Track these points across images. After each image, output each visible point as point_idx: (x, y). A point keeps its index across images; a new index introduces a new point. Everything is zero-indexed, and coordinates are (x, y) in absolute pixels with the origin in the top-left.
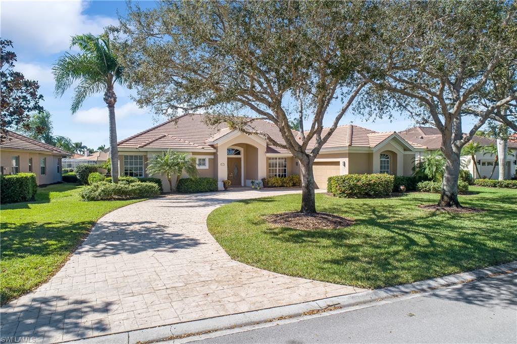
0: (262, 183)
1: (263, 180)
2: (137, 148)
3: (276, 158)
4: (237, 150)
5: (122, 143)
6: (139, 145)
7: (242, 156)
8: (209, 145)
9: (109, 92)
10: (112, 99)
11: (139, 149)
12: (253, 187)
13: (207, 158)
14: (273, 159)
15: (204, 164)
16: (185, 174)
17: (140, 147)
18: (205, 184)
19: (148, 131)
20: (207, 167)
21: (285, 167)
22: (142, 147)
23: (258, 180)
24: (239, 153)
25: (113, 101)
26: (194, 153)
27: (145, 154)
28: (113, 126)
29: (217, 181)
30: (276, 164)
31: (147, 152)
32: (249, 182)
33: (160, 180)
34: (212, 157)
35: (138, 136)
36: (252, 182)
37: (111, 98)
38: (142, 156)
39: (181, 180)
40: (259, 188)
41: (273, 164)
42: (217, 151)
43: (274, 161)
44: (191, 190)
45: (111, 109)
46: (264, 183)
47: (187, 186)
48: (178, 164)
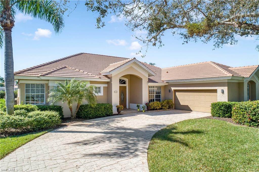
0: (146, 107)
1: (146, 104)
2: (38, 77)
3: (154, 87)
4: (123, 80)
5: (24, 72)
6: (40, 74)
7: (127, 85)
8: (104, 76)
9: (5, 14)
10: (9, 22)
11: (41, 77)
12: (138, 110)
13: (102, 86)
14: (152, 87)
15: (100, 92)
16: (84, 101)
17: (41, 76)
18: (103, 110)
19: (51, 63)
20: (101, 94)
21: (160, 93)
22: (43, 76)
23: (142, 104)
24: (124, 83)
25: (9, 23)
26: (92, 82)
27: (46, 82)
28: (10, 51)
29: (112, 107)
30: (154, 91)
31: (48, 80)
32: (134, 106)
33: (60, 107)
34: (106, 85)
35: (40, 67)
36: (138, 106)
37: (7, 20)
38: (44, 84)
39: (81, 106)
40: (144, 111)
41: (152, 91)
42: (111, 81)
43: (153, 89)
44: (91, 116)
45: (7, 32)
46: (147, 107)
47: (86, 112)
48: (78, 92)
